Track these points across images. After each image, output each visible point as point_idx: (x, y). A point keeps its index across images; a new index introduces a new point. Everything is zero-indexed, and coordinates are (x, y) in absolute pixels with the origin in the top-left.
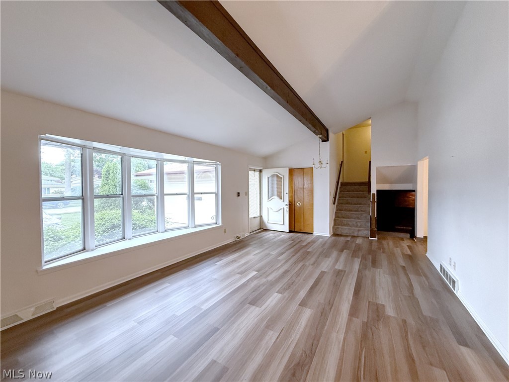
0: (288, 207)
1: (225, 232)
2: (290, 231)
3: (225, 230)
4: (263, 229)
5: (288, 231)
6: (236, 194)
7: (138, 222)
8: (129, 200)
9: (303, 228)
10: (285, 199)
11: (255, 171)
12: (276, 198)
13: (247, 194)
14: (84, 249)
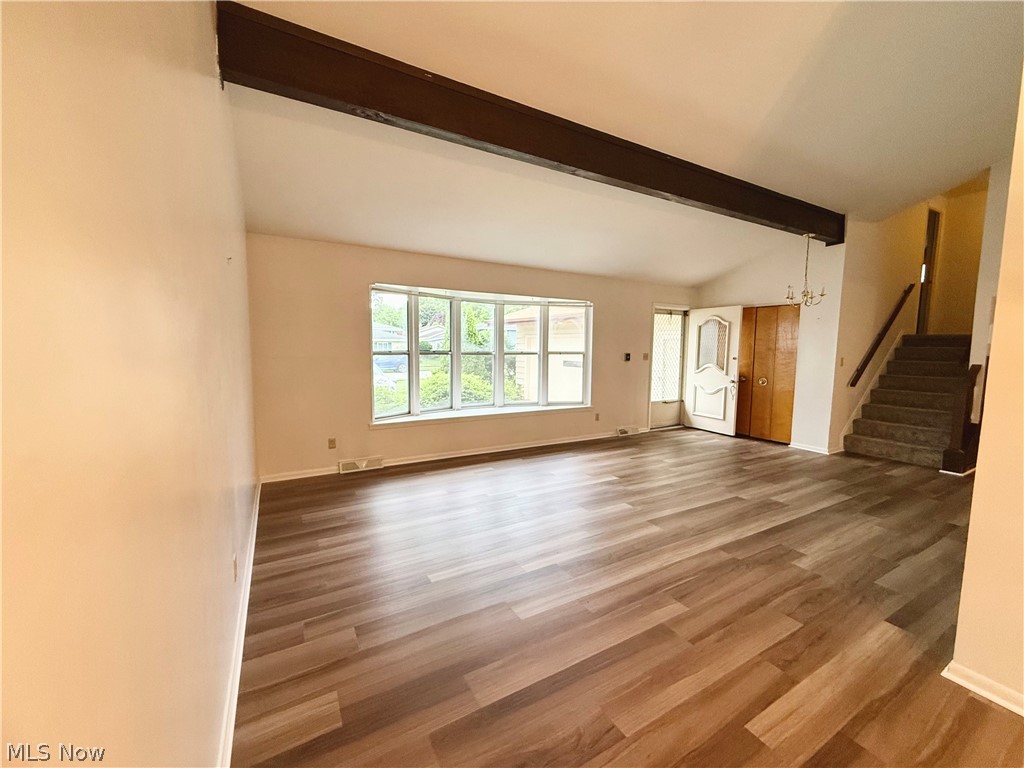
0: (736, 385)
1: (597, 419)
2: (738, 435)
3: (597, 415)
4: (683, 424)
5: (733, 434)
6: (624, 358)
7: (475, 391)
8: (459, 359)
9: (766, 432)
10: (730, 371)
11: (671, 314)
12: (713, 368)
13: (647, 357)
14: (409, 412)
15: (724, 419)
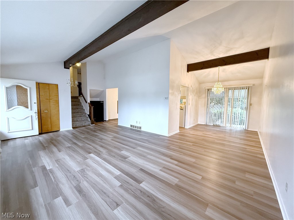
0: (37, 114)
5: (38, 134)
10: (33, 108)
15: (32, 129)
